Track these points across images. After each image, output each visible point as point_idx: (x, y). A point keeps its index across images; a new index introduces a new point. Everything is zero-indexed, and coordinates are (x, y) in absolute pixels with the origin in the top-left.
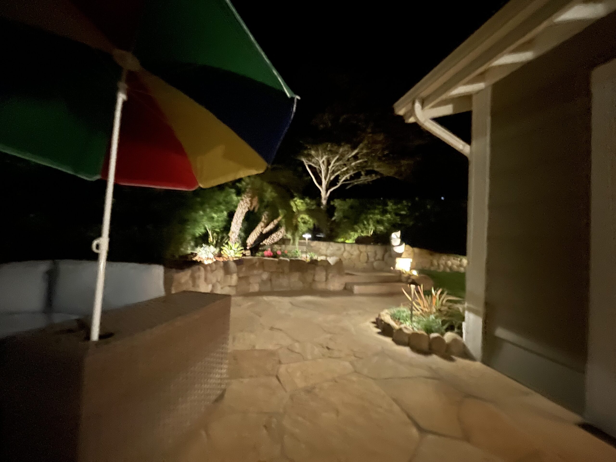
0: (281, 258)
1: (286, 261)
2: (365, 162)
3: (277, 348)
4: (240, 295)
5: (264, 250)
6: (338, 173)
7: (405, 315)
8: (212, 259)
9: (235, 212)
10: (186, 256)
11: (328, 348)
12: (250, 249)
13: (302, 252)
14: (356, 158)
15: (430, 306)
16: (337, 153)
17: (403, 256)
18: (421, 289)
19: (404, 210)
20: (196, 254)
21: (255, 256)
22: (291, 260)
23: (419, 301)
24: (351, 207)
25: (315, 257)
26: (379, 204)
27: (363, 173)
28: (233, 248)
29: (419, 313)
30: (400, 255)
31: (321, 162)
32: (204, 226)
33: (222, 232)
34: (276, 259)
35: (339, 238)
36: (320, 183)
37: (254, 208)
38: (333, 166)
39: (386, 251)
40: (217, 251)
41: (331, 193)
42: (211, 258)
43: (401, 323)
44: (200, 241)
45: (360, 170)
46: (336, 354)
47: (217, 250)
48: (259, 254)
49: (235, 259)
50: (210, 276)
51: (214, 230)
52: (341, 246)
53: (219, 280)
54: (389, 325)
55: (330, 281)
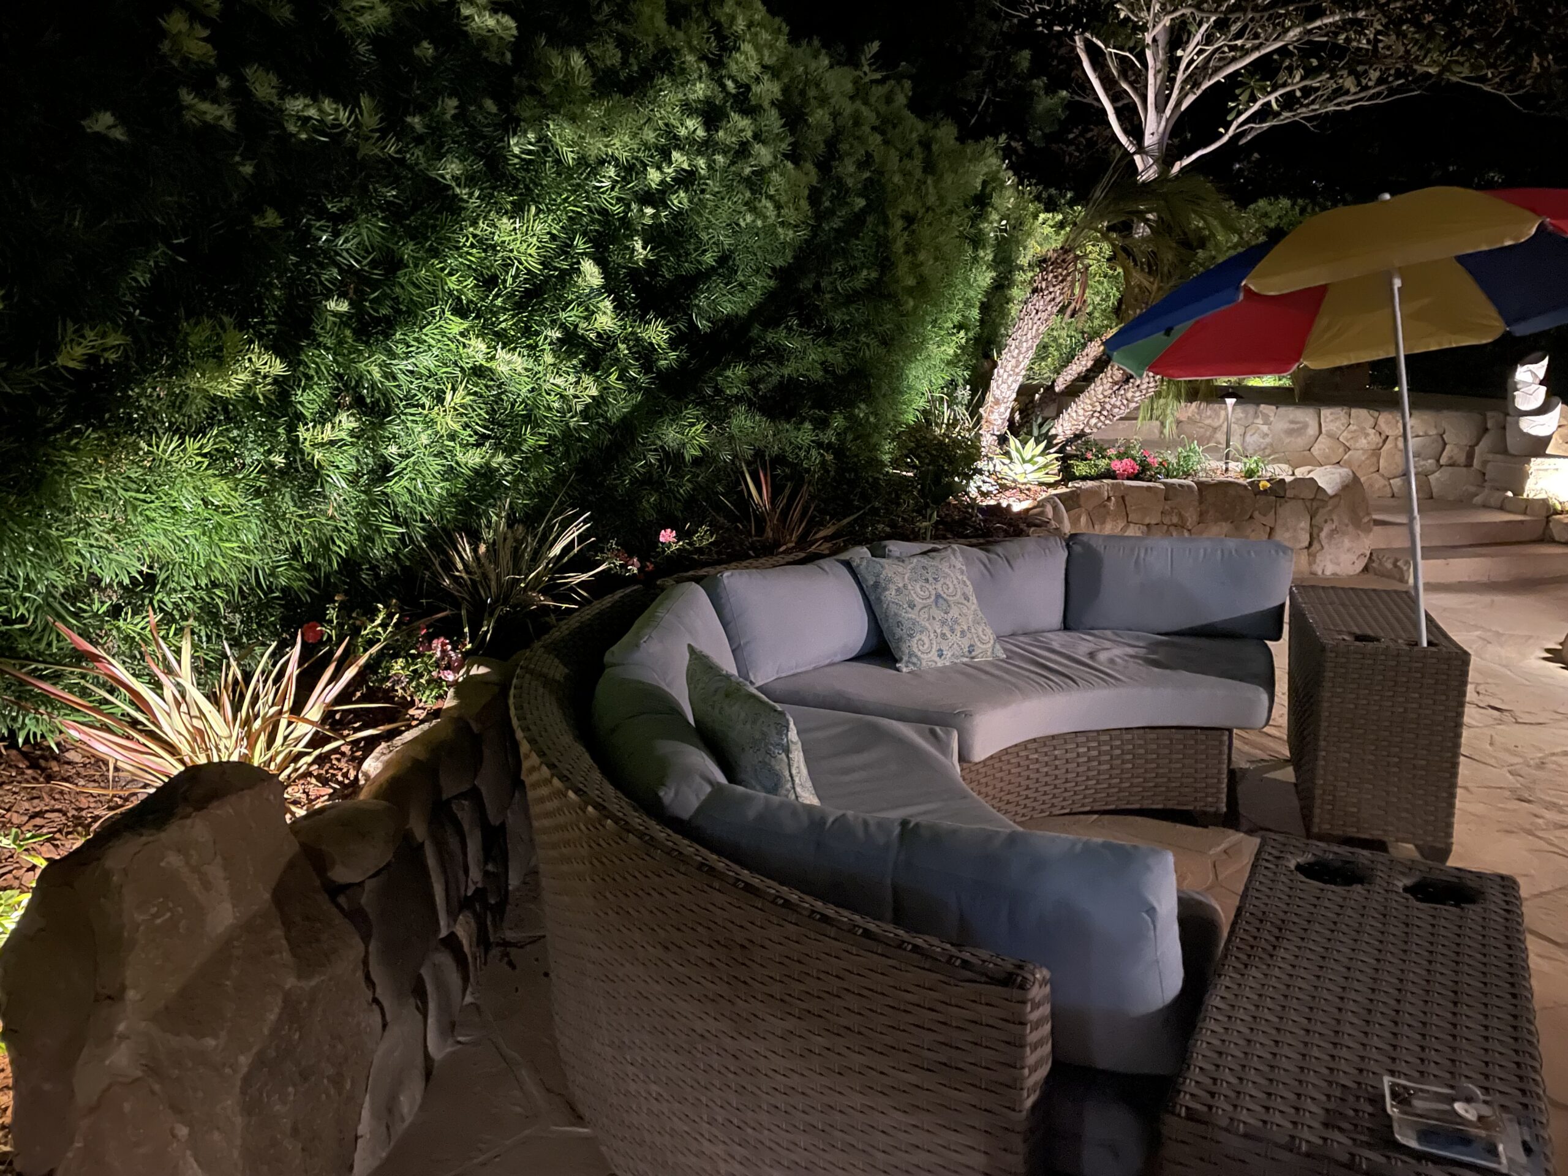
1: (1190, 488)
17: (1551, 449)
22: (1200, 485)
28: (1028, 457)
30: (1538, 446)
34: (1161, 486)
36: (1136, 132)
39: (1483, 432)
55: (1326, 546)
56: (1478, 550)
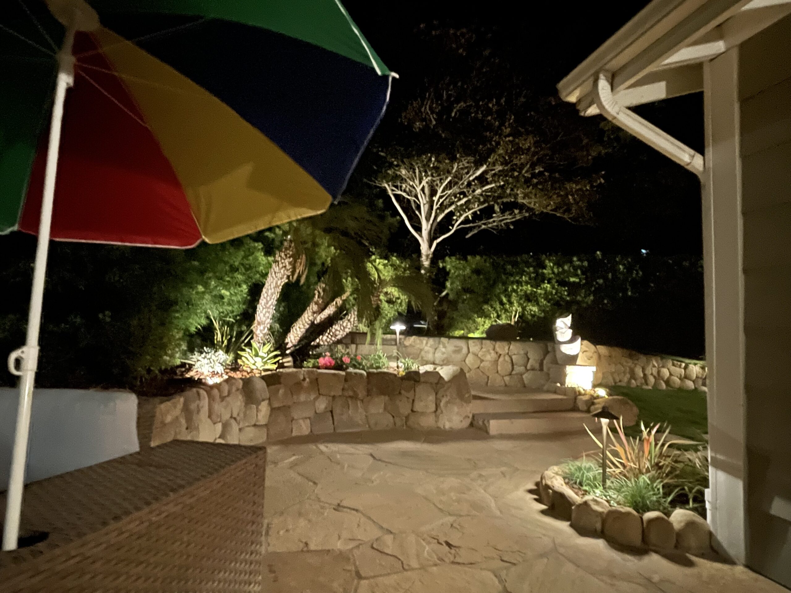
0: (351, 370)
1: (361, 375)
2: (502, 187)
3: (351, 545)
4: (275, 444)
5: (318, 356)
6: (452, 208)
7: (591, 475)
8: (221, 376)
9: (263, 285)
10: (173, 370)
11: (449, 545)
12: (292, 354)
13: (390, 358)
14: (482, 180)
15: (639, 458)
16: (449, 172)
17: (579, 362)
18: (619, 424)
19: (576, 275)
20: (191, 366)
21: (301, 367)
22: (369, 374)
23: (618, 448)
24: (477, 272)
25: (414, 368)
26: (528, 265)
27: (497, 208)
28: (261, 354)
29: (618, 471)
30: (572, 360)
31: (418, 189)
32: (205, 312)
33: (239, 323)
34: (343, 373)
35: (457, 329)
36: (419, 229)
37: (299, 277)
38: (441, 197)
39: (547, 352)
40: (230, 358)
41: (438, 244)
42: (220, 373)
43: (586, 492)
44: (199, 341)
45: (492, 203)
46: (464, 556)
47: (229, 356)
48: (309, 363)
49: (263, 374)
50: (218, 407)
51: (223, 318)
52: (461, 344)
53: (235, 415)
54: (561, 496)
55: (444, 411)
56: (535, 415)
